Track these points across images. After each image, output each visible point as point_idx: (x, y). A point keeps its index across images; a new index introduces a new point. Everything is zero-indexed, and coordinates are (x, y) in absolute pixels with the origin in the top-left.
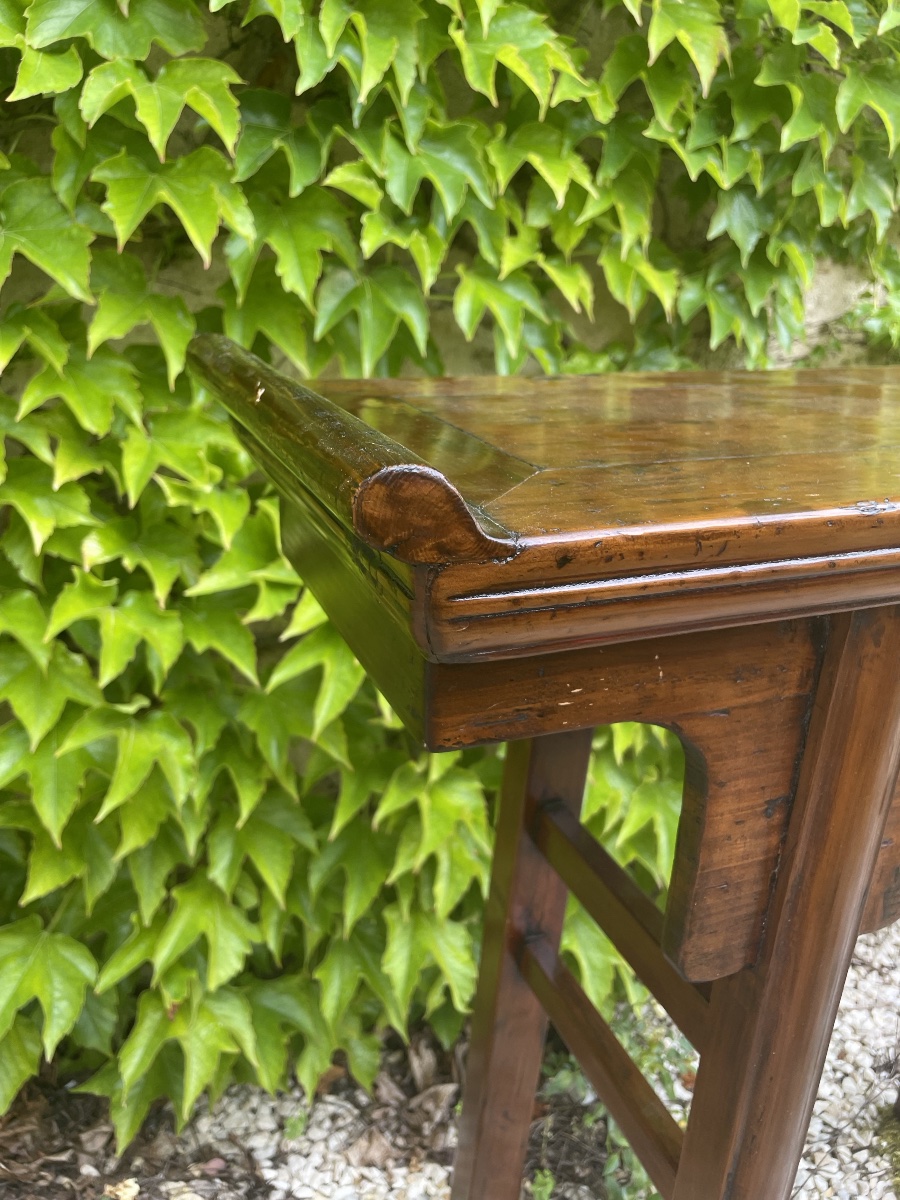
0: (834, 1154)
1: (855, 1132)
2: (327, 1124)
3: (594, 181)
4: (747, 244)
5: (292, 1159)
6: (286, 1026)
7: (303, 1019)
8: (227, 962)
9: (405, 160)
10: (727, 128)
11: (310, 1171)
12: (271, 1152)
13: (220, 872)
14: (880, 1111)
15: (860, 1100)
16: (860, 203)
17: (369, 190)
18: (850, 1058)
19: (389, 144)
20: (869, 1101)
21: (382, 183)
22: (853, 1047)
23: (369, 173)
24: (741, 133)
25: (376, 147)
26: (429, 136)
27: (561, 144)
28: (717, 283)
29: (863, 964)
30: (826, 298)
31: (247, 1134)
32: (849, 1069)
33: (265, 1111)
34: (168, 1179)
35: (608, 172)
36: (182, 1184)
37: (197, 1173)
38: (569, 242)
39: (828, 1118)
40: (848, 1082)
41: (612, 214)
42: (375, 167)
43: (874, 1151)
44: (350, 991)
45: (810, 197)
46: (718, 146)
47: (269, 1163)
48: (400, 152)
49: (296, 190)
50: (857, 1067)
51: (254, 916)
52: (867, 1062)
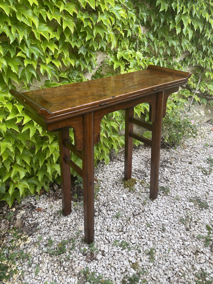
0: (116, 185)
1: (119, 182)
2: (42, 198)
3: (58, 48)
4: (84, 54)
5: (38, 203)
6: (33, 184)
7: (36, 183)
8: (23, 175)
9: (28, 49)
10: (78, 38)
11: (41, 204)
12: (34, 203)
13: (18, 162)
14: (123, 178)
15: (120, 178)
16: (101, 45)
17: (24, 56)
18: (119, 173)
19: (25, 48)
20: (121, 177)
21: (25, 54)
22: (119, 172)
23: (23, 53)
24: (80, 38)
25: (24, 49)
26: (31, 45)
27: (52, 43)
28: (81, 60)
29: (122, 161)
30: (101, 58)
31: (30, 202)
32: (119, 174)
33: (32, 199)
35: (60, 46)
37: (23, 208)
38: (56, 57)
39: (115, 181)
40: (119, 176)
41: (62, 52)
42: (24, 52)
43: (121, 183)
44: (43, 176)
45: (93, 46)
46: (77, 41)
47: (35, 205)
48: (28, 48)
49: (12, 57)
50: (120, 174)
51: (25, 168)
52: (121, 173)
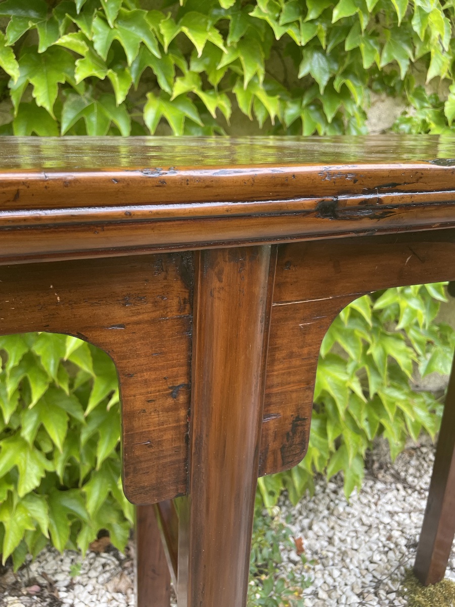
0: (376, 594)
1: (390, 582)
2: (100, 568)
3: (225, 45)
4: (323, 81)
5: (76, 587)
6: (71, 516)
7: (79, 510)
8: (31, 479)
9: (107, 31)
10: (304, 13)
11: (85, 594)
12: (66, 583)
13: (27, 433)
14: (406, 570)
15: (396, 563)
16: (390, 56)
17: (83, 47)
18: (394, 540)
19: (96, 22)
20: (401, 564)
21: (90, 44)
22: (396, 534)
23: (84, 38)
24: (312, 15)
25: (89, 24)
26: (120, 18)
27: (206, 23)
28: (308, 105)
30: (383, 116)
31: (55, 573)
32: (392, 546)
33: (67, 561)
34: (10, 595)
35: (233, 39)
36: (16, 598)
37: (25, 593)
38: (215, 79)
39: (375, 574)
40: (391, 554)
41: (237, 62)
42: (87, 35)
43: (399, 593)
44: (104, 497)
45: (356, 51)
46: (298, 22)
47: (65, 589)
48: (106, 27)
49: (42, 50)
50: (397, 545)
51: (49, 457)
52: (403, 542)
